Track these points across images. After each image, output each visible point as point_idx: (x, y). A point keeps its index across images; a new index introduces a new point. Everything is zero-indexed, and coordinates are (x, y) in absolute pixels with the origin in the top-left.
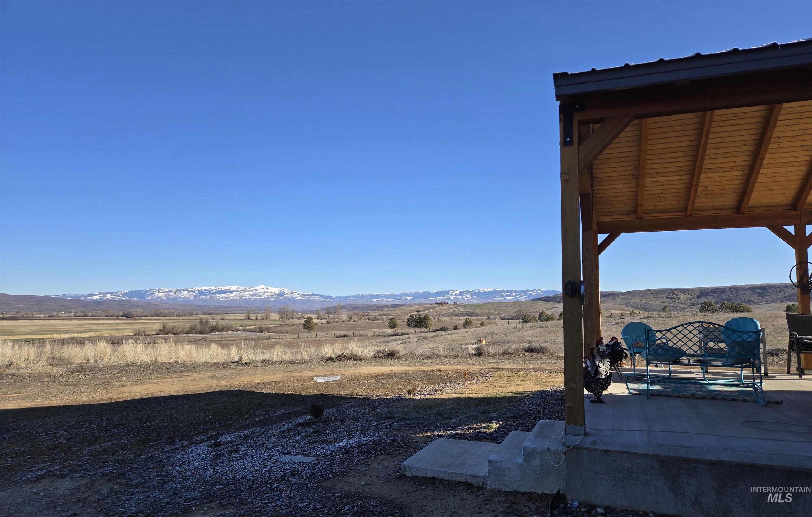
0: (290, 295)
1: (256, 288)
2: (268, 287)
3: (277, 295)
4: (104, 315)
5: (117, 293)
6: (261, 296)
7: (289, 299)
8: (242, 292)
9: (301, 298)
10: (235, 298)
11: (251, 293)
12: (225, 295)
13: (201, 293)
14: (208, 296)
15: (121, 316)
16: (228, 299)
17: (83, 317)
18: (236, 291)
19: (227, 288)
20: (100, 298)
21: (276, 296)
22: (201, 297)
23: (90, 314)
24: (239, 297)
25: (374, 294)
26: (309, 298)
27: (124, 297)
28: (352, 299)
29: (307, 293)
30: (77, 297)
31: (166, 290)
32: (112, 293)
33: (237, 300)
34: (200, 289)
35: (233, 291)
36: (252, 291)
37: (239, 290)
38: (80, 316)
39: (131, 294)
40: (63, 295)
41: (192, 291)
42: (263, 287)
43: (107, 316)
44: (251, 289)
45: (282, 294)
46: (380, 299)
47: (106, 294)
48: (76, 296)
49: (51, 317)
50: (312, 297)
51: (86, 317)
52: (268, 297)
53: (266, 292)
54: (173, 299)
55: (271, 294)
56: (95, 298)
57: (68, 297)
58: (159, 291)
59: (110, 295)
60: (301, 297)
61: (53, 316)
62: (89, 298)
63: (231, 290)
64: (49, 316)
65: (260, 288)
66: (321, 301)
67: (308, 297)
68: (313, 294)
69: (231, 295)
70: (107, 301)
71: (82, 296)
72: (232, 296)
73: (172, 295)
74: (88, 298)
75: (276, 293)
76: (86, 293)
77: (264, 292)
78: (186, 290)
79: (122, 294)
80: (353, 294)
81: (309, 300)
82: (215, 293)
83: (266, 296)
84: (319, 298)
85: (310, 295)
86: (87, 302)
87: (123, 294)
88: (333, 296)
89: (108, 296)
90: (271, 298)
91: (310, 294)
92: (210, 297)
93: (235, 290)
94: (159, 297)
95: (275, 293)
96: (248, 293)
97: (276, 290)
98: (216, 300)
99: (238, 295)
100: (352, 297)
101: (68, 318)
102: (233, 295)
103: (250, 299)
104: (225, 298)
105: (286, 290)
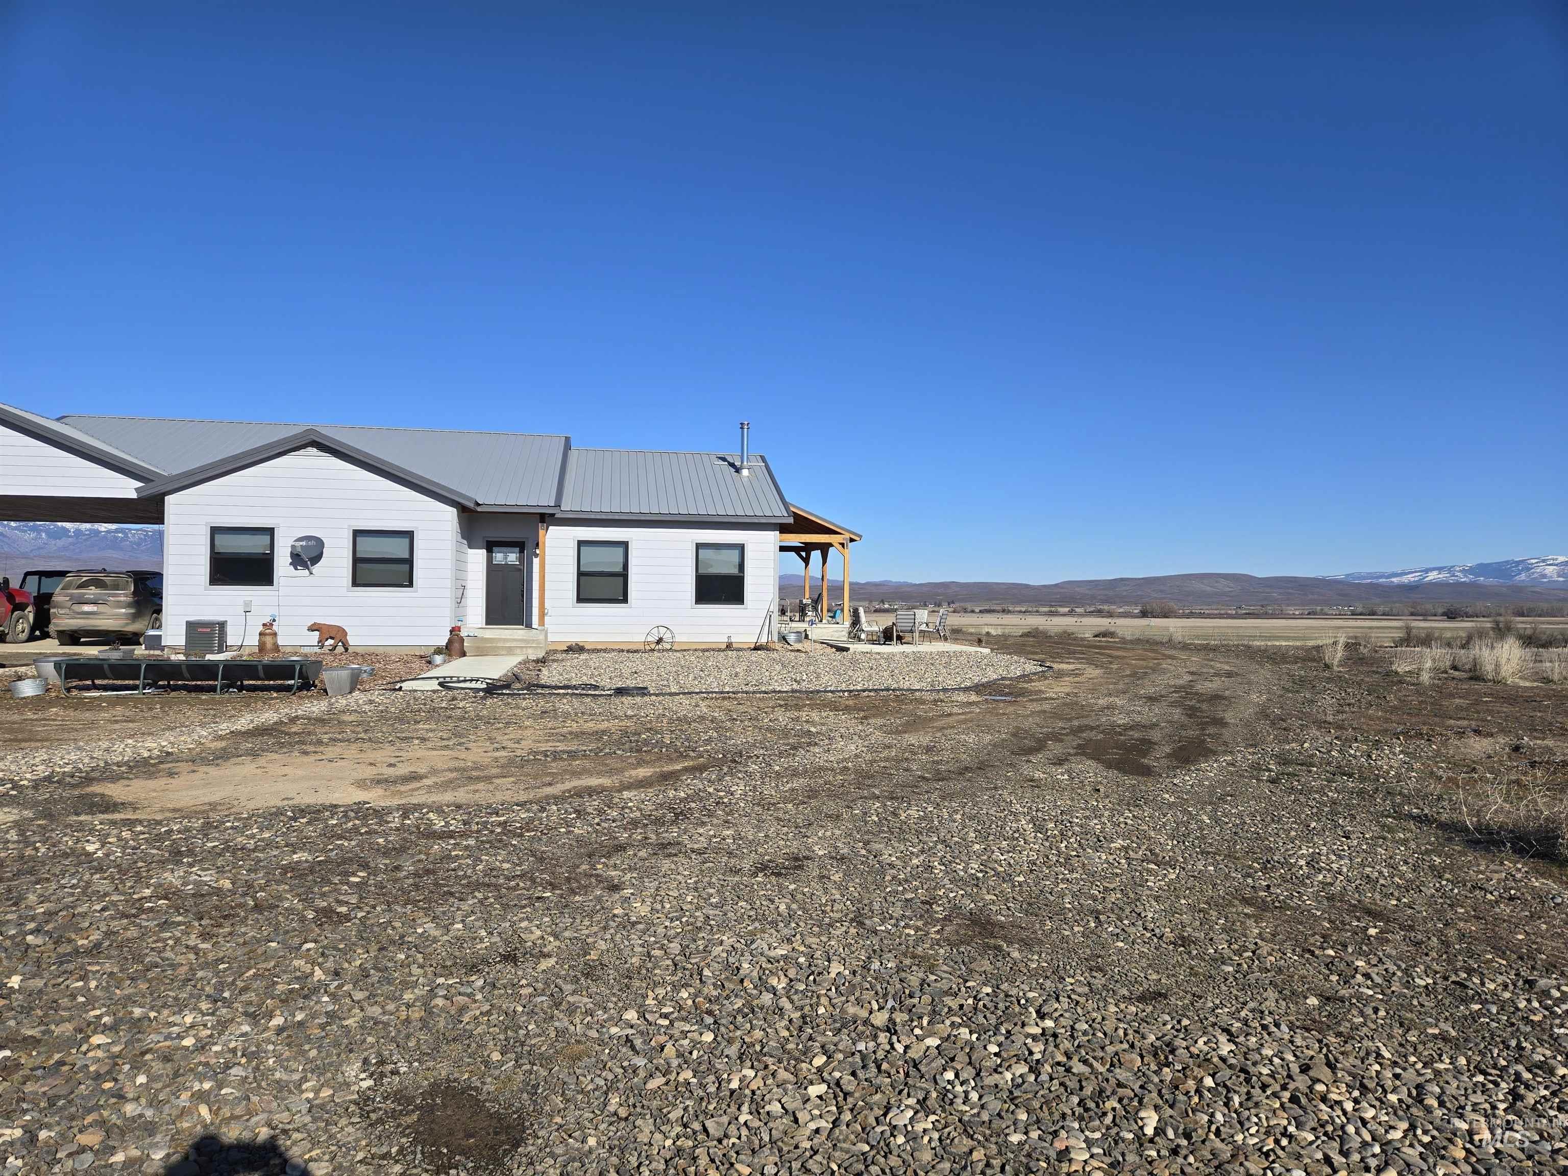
4: (1406, 612)
5: (1450, 569)
15: (1442, 615)
17: (1369, 615)
20: (1416, 579)
23: (1381, 609)
27: (1465, 576)
30: (1372, 578)
32: (1440, 569)
38: (1361, 614)
39: (1482, 569)
40: (1347, 575)
43: (1412, 614)
47: (1427, 571)
48: (1370, 575)
49: (1312, 614)
51: (1374, 615)
56: (1406, 579)
57: (1354, 579)
58: (1546, 561)
59: (1435, 573)
61: (1315, 613)
62: (1395, 580)
64: (1309, 614)
70: (1430, 584)
71: (1381, 577)
74: (1393, 580)
76: (1389, 570)
79: (1460, 571)
86: (1389, 587)
87: (1463, 571)
89: (1432, 576)
94: (1545, 576)
101: (1340, 616)
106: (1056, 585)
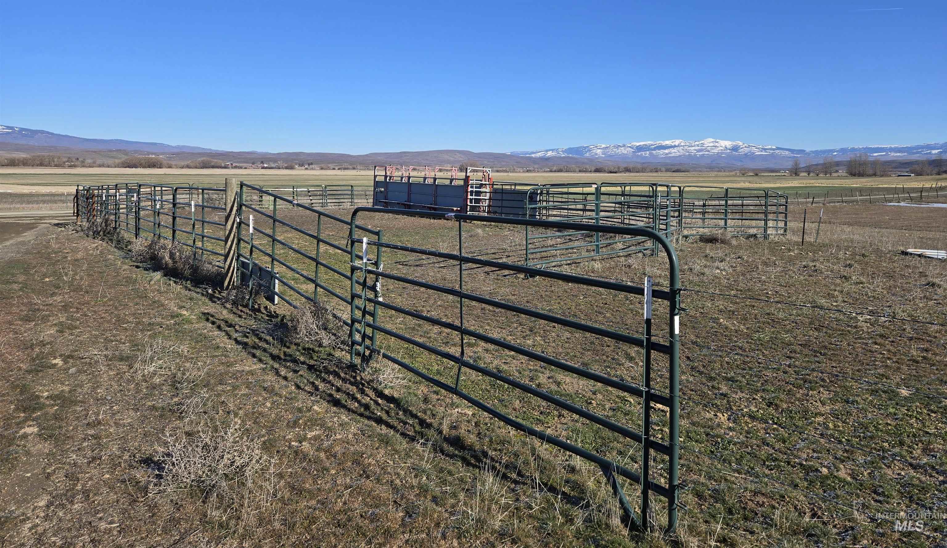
0: (747, 150)
1: (703, 142)
2: (718, 140)
3: (729, 149)
6: (709, 151)
7: (746, 154)
8: (686, 147)
9: (762, 153)
10: (678, 154)
11: (697, 148)
12: (667, 151)
13: (640, 149)
14: (648, 152)
16: (670, 155)
18: (678, 146)
19: (668, 143)
21: (729, 151)
22: (639, 154)
24: (682, 152)
25: (873, 147)
26: (772, 153)
28: (835, 153)
29: (770, 147)
31: (603, 146)
32: (553, 150)
33: (680, 156)
34: (638, 144)
35: (675, 146)
36: (698, 145)
37: (682, 144)
39: (570, 150)
41: (630, 147)
42: (712, 140)
44: (697, 143)
45: (735, 149)
46: (884, 153)
47: (547, 151)
50: (777, 151)
52: (718, 153)
53: (716, 146)
54: (610, 156)
55: (722, 148)
56: (539, 155)
58: (596, 147)
59: (551, 152)
60: (762, 152)
62: (533, 155)
63: (673, 144)
65: (708, 142)
66: (790, 157)
67: (771, 152)
68: (778, 148)
71: (526, 154)
72: (674, 152)
73: (610, 152)
75: (728, 147)
76: (530, 150)
77: (713, 146)
78: (624, 146)
80: (838, 147)
81: (773, 156)
82: (655, 149)
83: (716, 151)
84: (787, 153)
85: (774, 149)
86: (536, 159)
87: (562, 151)
88: (808, 150)
89: (550, 154)
90: (722, 153)
91: (774, 147)
92: (650, 153)
93: (677, 145)
94: (596, 154)
95: (726, 148)
96: (693, 148)
97: (728, 144)
98: (656, 157)
99: (682, 151)
100: (836, 151)
102: (675, 151)
103: (695, 155)
104: (667, 154)
105: (741, 144)
106: (367, 155)
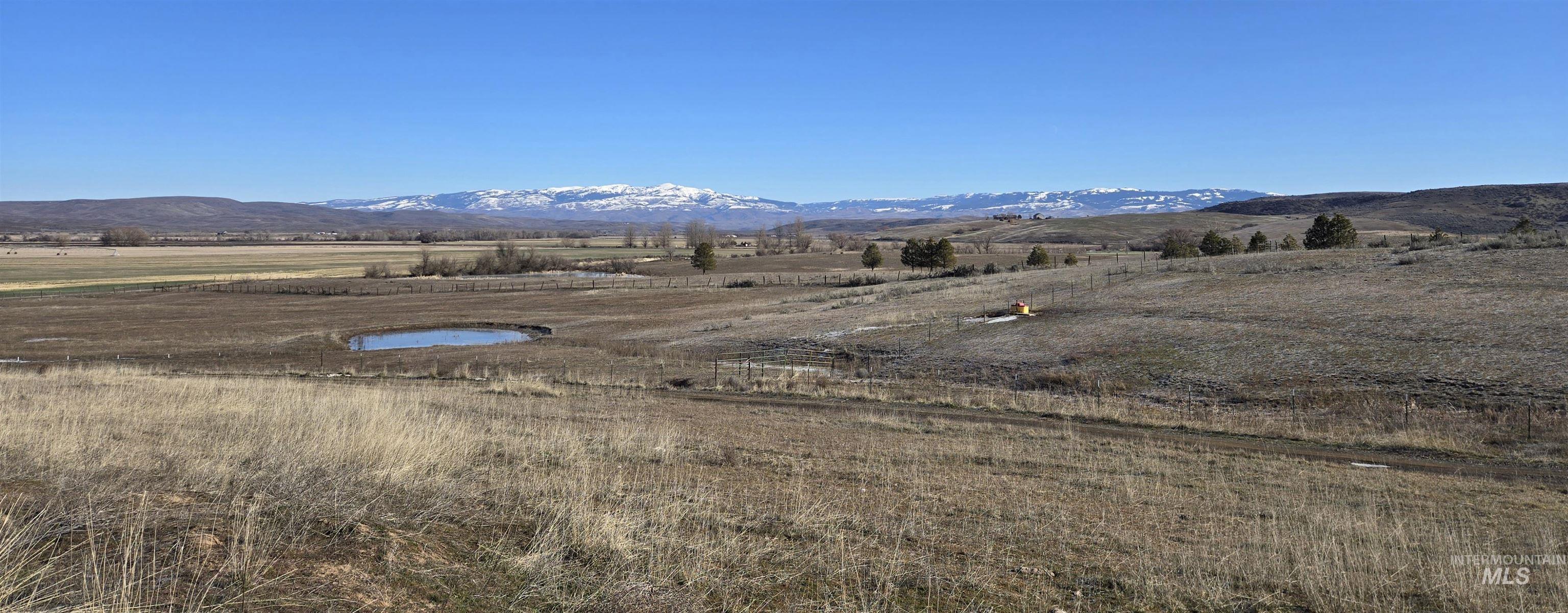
0: (719, 202)
1: (658, 188)
2: (679, 187)
3: (696, 201)
4: (386, 237)
5: (417, 198)
6: (666, 203)
7: (717, 208)
8: (633, 196)
9: (739, 207)
10: (621, 207)
11: (649, 198)
12: (603, 202)
13: (561, 197)
14: (574, 204)
15: (416, 240)
16: (608, 209)
17: (353, 240)
18: (622, 194)
19: (606, 188)
20: (390, 206)
21: (694, 203)
22: (560, 206)
23: (363, 235)
24: (627, 204)
25: (878, 199)
26: (754, 207)
27: (430, 205)
28: (834, 208)
29: (750, 198)
30: (352, 205)
31: (501, 192)
32: (409, 198)
33: (623, 210)
34: (558, 190)
35: (617, 194)
36: (651, 193)
37: (628, 191)
38: (345, 240)
39: (442, 199)
40: (329, 202)
41: (545, 195)
42: (671, 186)
43: (391, 239)
44: (649, 190)
45: (704, 199)
46: (889, 209)
47: (399, 199)
48: (351, 203)
49: (298, 240)
50: (760, 205)
51: (357, 240)
52: (680, 206)
53: (676, 196)
54: (512, 209)
55: (685, 199)
56: (380, 206)
57: (336, 205)
58: (488, 193)
59: (405, 201)
60: (739, 204)
61: (301, 239)
62: (371, 207)
63: (613, 192)
64: (295, 240)
65: (666, 189)
66: (775, 213)
67: (752, 205)
68: (761, 200)
69: (613, 202)
70: (402, 211)
71: (359, 204)
72: (615, 204)
73: (514, 202)
75: (694, 197)
76: (366, 198)
77: (673, 196)
78: (536, 192)
79: (425, 200)
80: (837, 199)
81: (754, 211)
82: (585, 198)
83: (676, 202)
84: (773, 206)
85: (756, 202)
86: (367, 214)
87: (428, 200)
88: (800, 202)
89: (403, 204)
90: (685, 206)
91: (757, 199)
92: (577, 205)
93: (620, 192)
94: (488, 206)
95: (691, 198)
96: (644, 198)
97: (694, 192)
98: (587, 211)
99: (626, 202)
100: (836, 205)
101: (326, 242)
102: (617, 202)
103: (646, 209)
104: (604, 207)
105: (711, 192)
